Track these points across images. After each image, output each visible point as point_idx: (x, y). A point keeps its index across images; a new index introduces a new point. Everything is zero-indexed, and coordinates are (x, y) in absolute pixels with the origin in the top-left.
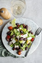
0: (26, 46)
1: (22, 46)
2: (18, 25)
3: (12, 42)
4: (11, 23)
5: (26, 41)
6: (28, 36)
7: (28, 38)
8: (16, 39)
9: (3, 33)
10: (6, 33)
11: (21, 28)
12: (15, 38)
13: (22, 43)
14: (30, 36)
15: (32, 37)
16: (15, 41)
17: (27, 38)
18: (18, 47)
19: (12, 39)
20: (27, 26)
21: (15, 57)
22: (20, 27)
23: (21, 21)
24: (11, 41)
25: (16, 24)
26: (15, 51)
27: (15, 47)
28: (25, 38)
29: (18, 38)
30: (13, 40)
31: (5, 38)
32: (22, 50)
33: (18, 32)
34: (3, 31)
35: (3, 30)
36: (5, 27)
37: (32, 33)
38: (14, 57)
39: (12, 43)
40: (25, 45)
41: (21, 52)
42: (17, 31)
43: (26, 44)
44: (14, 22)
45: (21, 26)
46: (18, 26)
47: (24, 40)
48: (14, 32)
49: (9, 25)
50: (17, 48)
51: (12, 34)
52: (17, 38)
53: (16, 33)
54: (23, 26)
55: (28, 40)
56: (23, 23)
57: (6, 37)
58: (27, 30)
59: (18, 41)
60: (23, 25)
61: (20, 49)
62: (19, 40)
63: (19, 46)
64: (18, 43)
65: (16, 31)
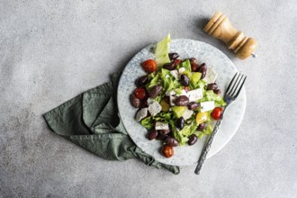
0: (191, 129)
1: (181, 129)
2: (175, 59)
3: (149, 108)
4: (153, 50)
5: (196, 112)
6: (205, 96)
7: (202, 104)
8: (164, 103)
9: (123, 77)
10: (133, 80)
11: (182, 70)
12: (162, 99)
13: (182, 118)
14: (209, 97)
15: (216, 101)
16: (160, 108)
17: (199, 103)
18: (166, 127)
19: (149, 101)
20: (204, 64)
21: (149, 161)
22: (181, 66)
23: (185, 48)
24: (147, 106)
25: (171, 56)
26: (155, 143)
27: (158, 128)
28: (193, 103)
29: (172, 98)
30: (152, 103)
31: (127, 96)
32: (179, 141)
33: (174, 79)
34: (124, 73)
35: (126, 68)
36: (132, 62)
37: (216, 92)
38: (146, 163)
39: (149, 114)
40: (189, 127)
41: (174, 148)
42: (171, 75)
43: (195, 123)
44: (166, 47)
45: (184, 64)
46: (174, 62)
47: (190, 108)
48: (160, 78)
49: (145, 55)
50: (163, 131)
51: (153, 83)
52: (169, 97)
53: (166, 80)
54: (192, 66)
55: (202, 111)
56: (191, 57)
57: (130, 92)
58: (202, 78)
59: (171, 106)
60: (191, 60)
61: (173, 137)
62: (173, 104)
63: (170, 126)
64: (168, 115)
65: (168, 76)
